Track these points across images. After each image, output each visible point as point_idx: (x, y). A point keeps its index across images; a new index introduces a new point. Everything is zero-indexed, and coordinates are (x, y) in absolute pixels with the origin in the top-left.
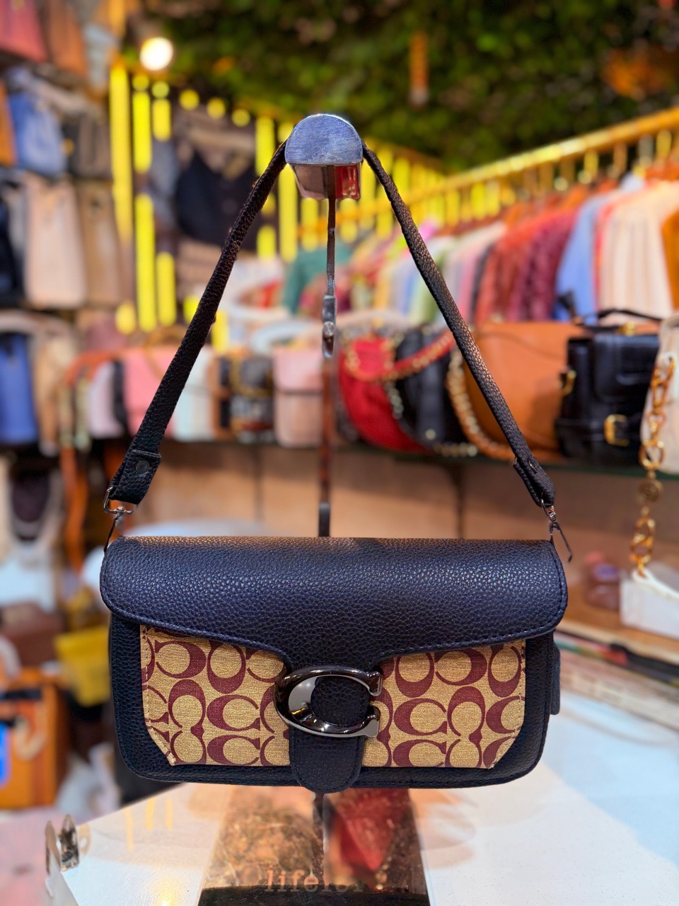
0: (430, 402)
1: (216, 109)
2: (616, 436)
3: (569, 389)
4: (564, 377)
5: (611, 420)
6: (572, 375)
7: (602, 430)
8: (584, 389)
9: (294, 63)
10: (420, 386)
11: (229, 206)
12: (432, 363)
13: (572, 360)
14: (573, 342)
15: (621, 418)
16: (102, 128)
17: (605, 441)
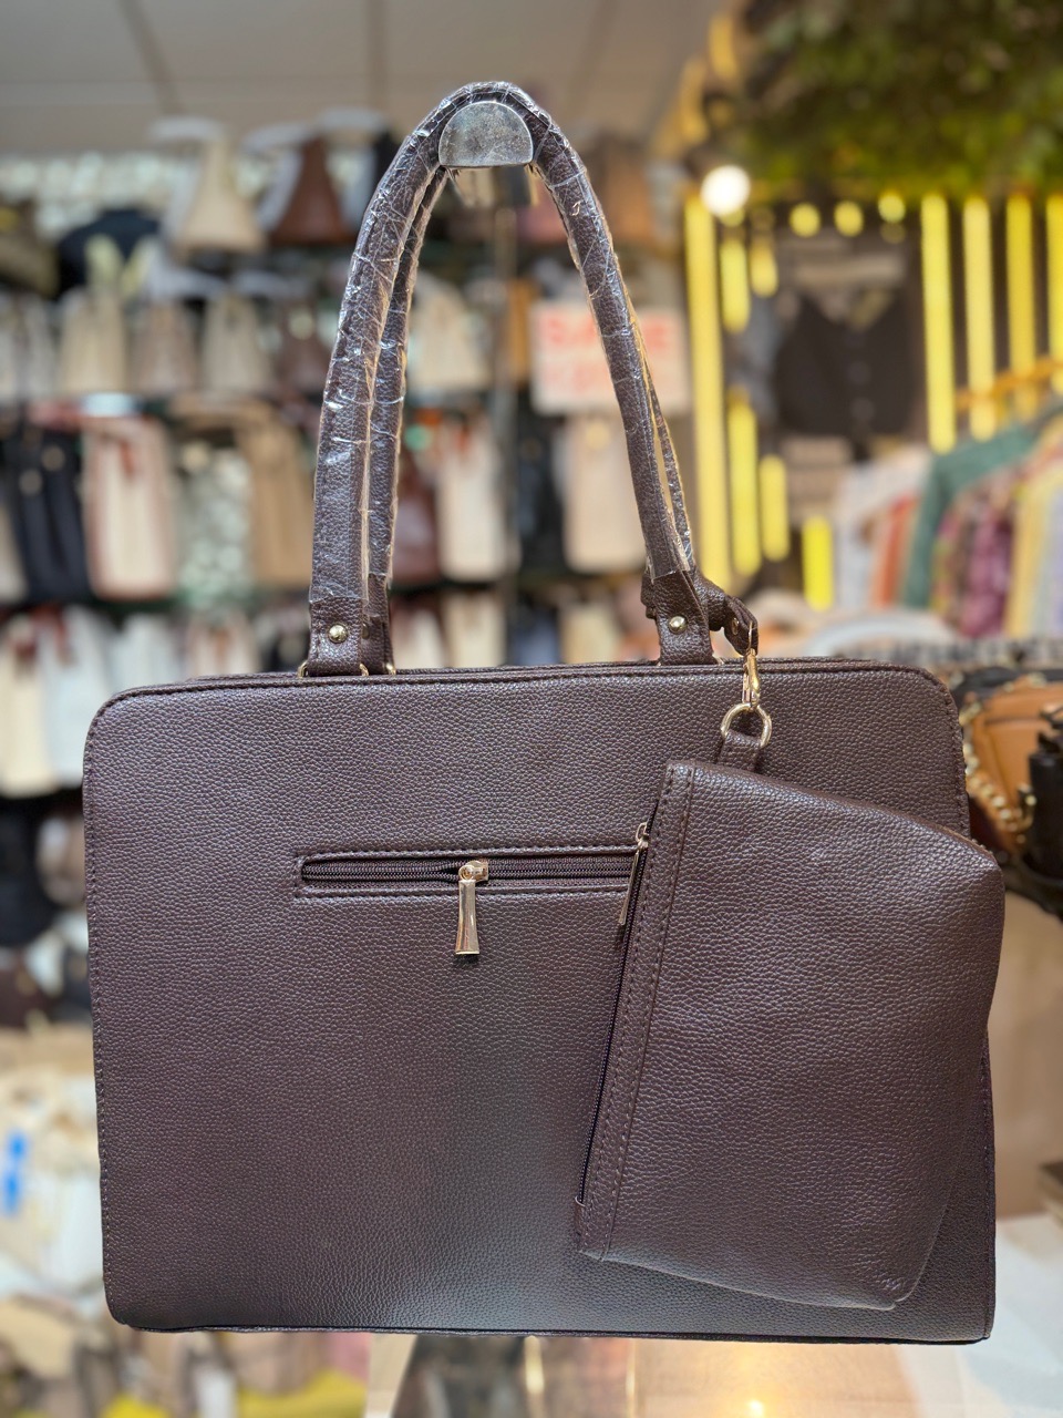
1: (849, 218)
9: (951, 126)
11: (858, 373)
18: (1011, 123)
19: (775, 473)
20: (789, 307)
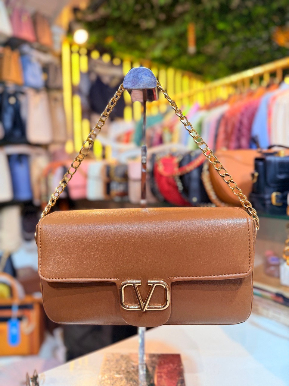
0: (194, 185)
1: (106, 58)
2: (277, 201)
3: (255, 180)
4: (253, 175)
5: (274, 194)
6: (256, 174)
7: (270, 199)
8: (262, 181)
9: (138, 38)
10: (190, 179)
12: (195, 168)
13: (257, 168)
14: (257, 160)
15: (279, 194)
16: (59, 68)
17: (271, 204)
18: (152, 41)
19: (86, 123)
20: (93, 77)
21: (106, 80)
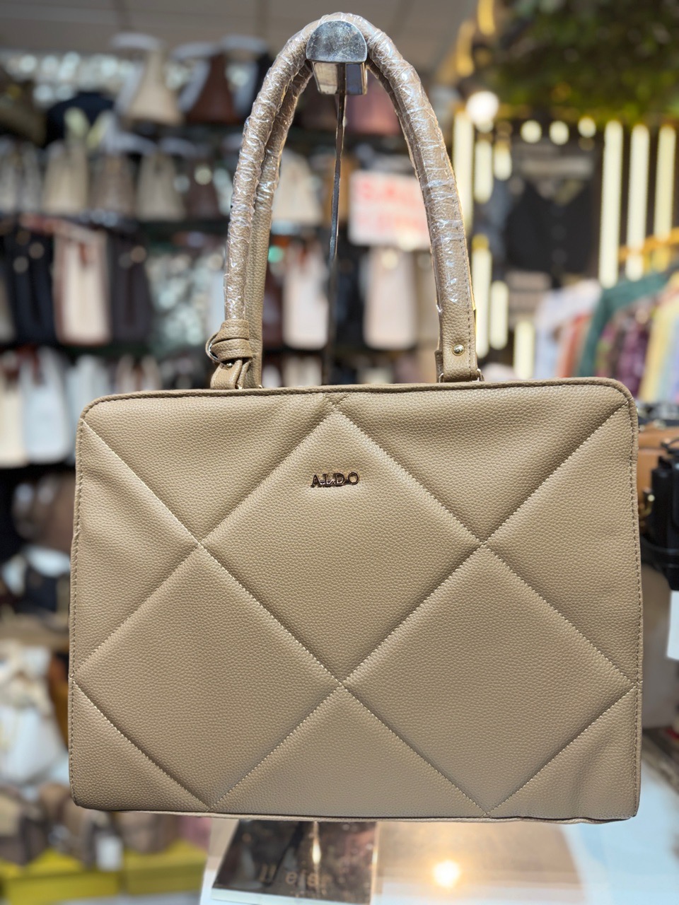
1: (559, 133)
11: (558, 232)
19: (501, 294)
20: (517, 187)
21: (546, 189)
